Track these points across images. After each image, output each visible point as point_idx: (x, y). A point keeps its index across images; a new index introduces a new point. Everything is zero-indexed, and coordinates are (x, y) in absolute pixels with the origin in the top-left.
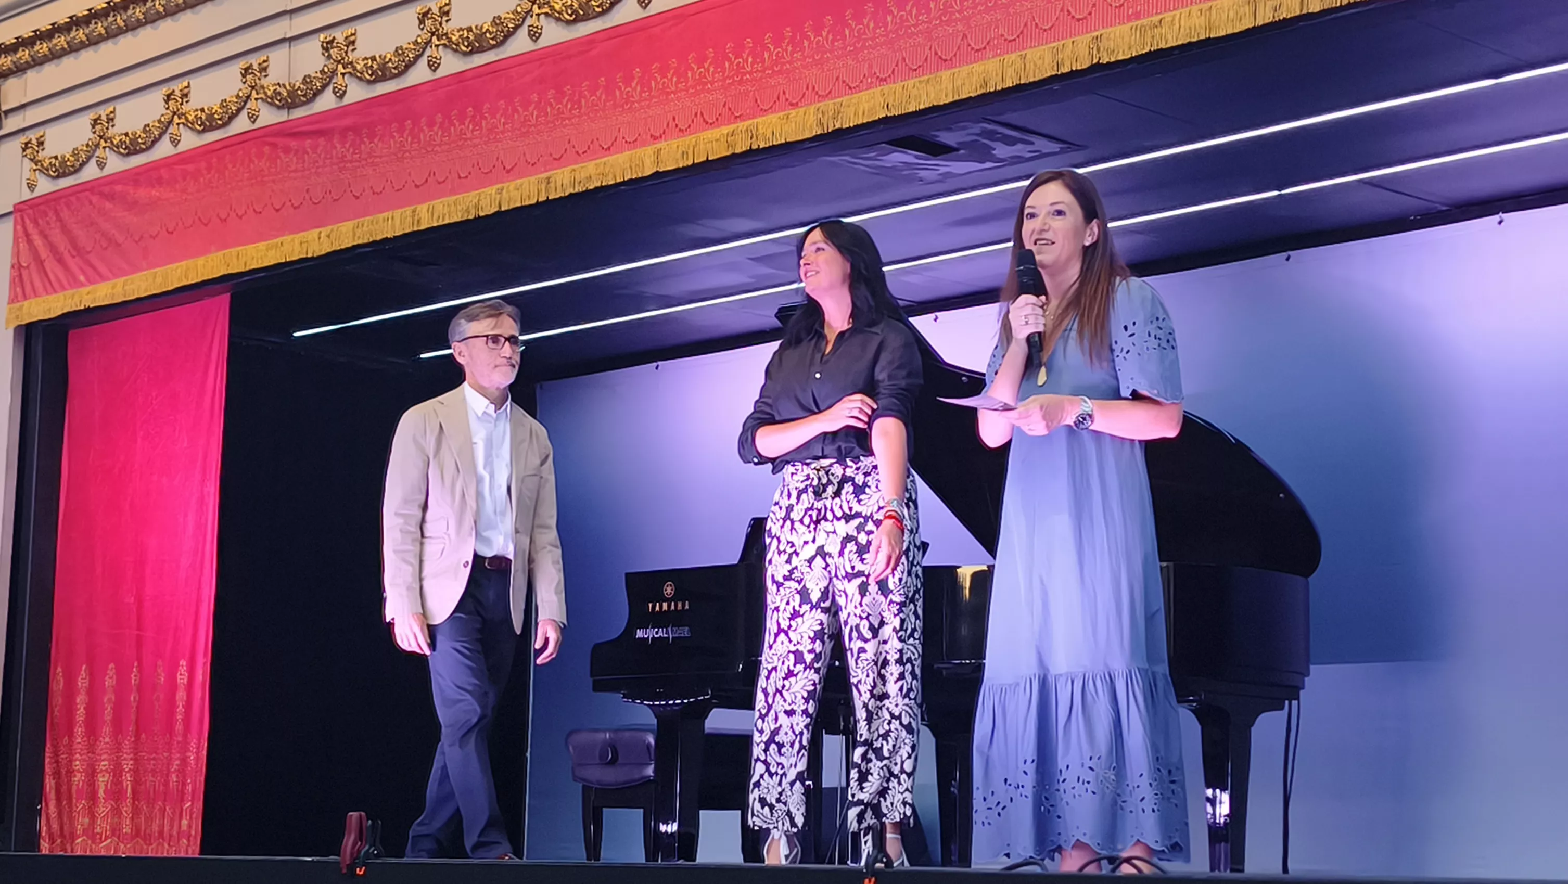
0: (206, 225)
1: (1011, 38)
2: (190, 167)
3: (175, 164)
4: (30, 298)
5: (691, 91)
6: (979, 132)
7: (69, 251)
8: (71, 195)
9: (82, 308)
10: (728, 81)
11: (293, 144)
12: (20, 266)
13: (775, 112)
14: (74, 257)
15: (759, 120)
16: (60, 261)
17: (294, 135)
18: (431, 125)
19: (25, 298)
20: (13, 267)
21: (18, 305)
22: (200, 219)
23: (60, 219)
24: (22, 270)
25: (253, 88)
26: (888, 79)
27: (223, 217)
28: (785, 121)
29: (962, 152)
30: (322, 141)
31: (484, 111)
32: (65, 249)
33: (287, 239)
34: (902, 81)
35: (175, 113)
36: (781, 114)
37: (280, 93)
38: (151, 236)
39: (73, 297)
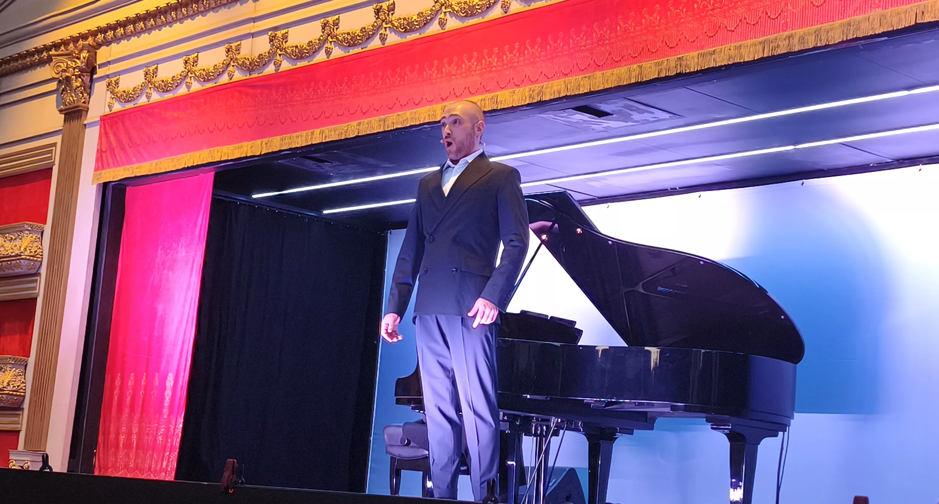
0: (201, 134)
1: (634, 56)
2: (195, 101)
3: (187, 99)
4: (106, 169)
5: (464, 75)
6: (622, 105)
7: (128, 144)
8: (132, 112)
9: (133, 176)
10: (484, 70)
11: (251, 91)
12: (102, 151)
13: (508, 89)
14: (130, 147)
15: (498, 93)
16: (123, 149)
17: (253, 87)
18: (324, 86)
19: (103, 168)
20: (98, 151)
21: (100, 172)
22: (199, 131)
23: (124, 126)
24: (103, 153)
25: (231, 59)
26: (568, 75)
27: (211, 129)
28: (512, 94)
29: (614, 116)
30: (266, 91)
31: (353, 80)
32: (126, 142)
33: (245, 144)
34: (576, 76)
35: (189, 71)
36: (511, 90)
37: (246, 63)
38: (172, 138)
39: (129, 170)
